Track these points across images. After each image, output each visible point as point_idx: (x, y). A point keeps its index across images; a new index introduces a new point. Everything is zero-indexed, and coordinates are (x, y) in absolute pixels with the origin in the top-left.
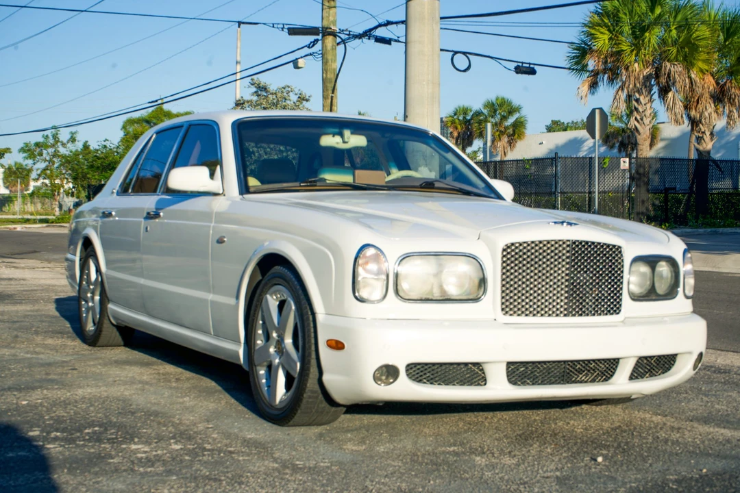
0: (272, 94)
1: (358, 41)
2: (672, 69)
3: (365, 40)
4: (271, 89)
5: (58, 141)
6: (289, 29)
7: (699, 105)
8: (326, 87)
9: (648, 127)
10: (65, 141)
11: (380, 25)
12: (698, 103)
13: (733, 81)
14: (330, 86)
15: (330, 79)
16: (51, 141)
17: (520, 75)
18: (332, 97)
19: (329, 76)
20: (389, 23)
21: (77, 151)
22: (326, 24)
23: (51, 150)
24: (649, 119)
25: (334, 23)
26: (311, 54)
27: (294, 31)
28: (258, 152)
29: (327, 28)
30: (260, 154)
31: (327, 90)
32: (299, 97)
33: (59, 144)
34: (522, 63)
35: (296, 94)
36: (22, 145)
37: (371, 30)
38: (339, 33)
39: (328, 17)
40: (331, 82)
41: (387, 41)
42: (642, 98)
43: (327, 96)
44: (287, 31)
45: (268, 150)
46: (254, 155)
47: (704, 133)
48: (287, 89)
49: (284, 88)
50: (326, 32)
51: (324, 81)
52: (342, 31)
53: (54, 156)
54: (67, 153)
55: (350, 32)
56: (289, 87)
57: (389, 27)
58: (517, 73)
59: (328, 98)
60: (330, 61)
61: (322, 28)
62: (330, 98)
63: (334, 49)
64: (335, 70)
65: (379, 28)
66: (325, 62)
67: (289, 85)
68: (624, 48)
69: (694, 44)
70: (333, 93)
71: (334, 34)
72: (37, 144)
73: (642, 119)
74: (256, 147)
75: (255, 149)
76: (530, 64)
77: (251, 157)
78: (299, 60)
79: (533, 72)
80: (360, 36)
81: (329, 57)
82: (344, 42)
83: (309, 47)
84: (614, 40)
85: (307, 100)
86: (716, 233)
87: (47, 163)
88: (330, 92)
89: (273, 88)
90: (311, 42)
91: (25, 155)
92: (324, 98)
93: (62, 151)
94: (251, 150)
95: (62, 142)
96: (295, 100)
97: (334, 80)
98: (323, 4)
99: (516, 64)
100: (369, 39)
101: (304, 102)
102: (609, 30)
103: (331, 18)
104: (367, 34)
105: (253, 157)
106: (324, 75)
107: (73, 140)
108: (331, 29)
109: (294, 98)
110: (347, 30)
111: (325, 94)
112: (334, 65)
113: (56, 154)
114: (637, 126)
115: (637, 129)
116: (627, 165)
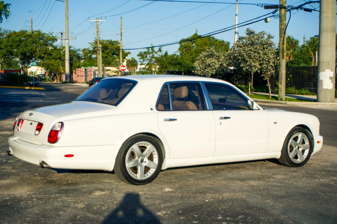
0: (256, 35)
1: (295, 10)
3: (299, 10)
4: (256, 33)
5: (154, 51)
6: (265, 6)
10: (157, 51)
11: (306, 3)
14: (283, 32)
15: (283, 28)
16: (151, 51)
18: (284, 36)
19: (282, 27)
20: (311, 2)
21: (162, 55)
22: (281, 3)
23: (151, 55)
25: (285, 3)
26: (273, 16)
27: (267, 7)
28: (250, 61)
29: (282, 5)
30: (250, 62)
31: (282, 33)
32: (268, 37)
33: (154, 52)
35: (267, 35)
36: (139, 53)
37: (302, 5)
38: (287, 7)
40: (283, 30)
41: (310, 10)
43: (282, 36)
44: (264, 7)
45: (255, 60)
46: (248, 62)
48: (263, 33)
49: (262, 32)
50: (281, 7)
51: (280, 29)
52: (289, 6)
53: (152, 58)
54: (158, 56)
55: (293, 6)
56: (264, 32)
57: (311, 4)
59: (282, 37)
60: (283, 20)
61: (280, 5)
62: (283, 37)
63: (285, 14)
64: (285, 24)
65: (306, 5)
66: (281, 21)
67: (264, 31)
70: (284, 35)
71: (285, 8)
72: (145, 53)
74: (249, 58)
75: (248, 60)
77: (246, 63)
78: (268, 19)
80: (297, 8)
81: (283, 18)
82: (289, 10)
83: (273, 13)
85: (272, 38)
87: (149, 61)
88: (283, 34)
90: (274, 11)
91: (140, 57)
92: (280, 37)
93: (156, 55)
94: (246, 60)
95: (155, 51)
96: (267, 38)
97: (285, 29)
100: (301, 9)
101: (271, 39)
103: (284, 1)
104: (300, 7)
105: (248, 64)
106: (280, 27)
107: (160, 51)
108: (284, 5)
109: (266, 37)
110: (291, 6)
111: (281, 35)
112: (285, 22)
113: (153, 57)
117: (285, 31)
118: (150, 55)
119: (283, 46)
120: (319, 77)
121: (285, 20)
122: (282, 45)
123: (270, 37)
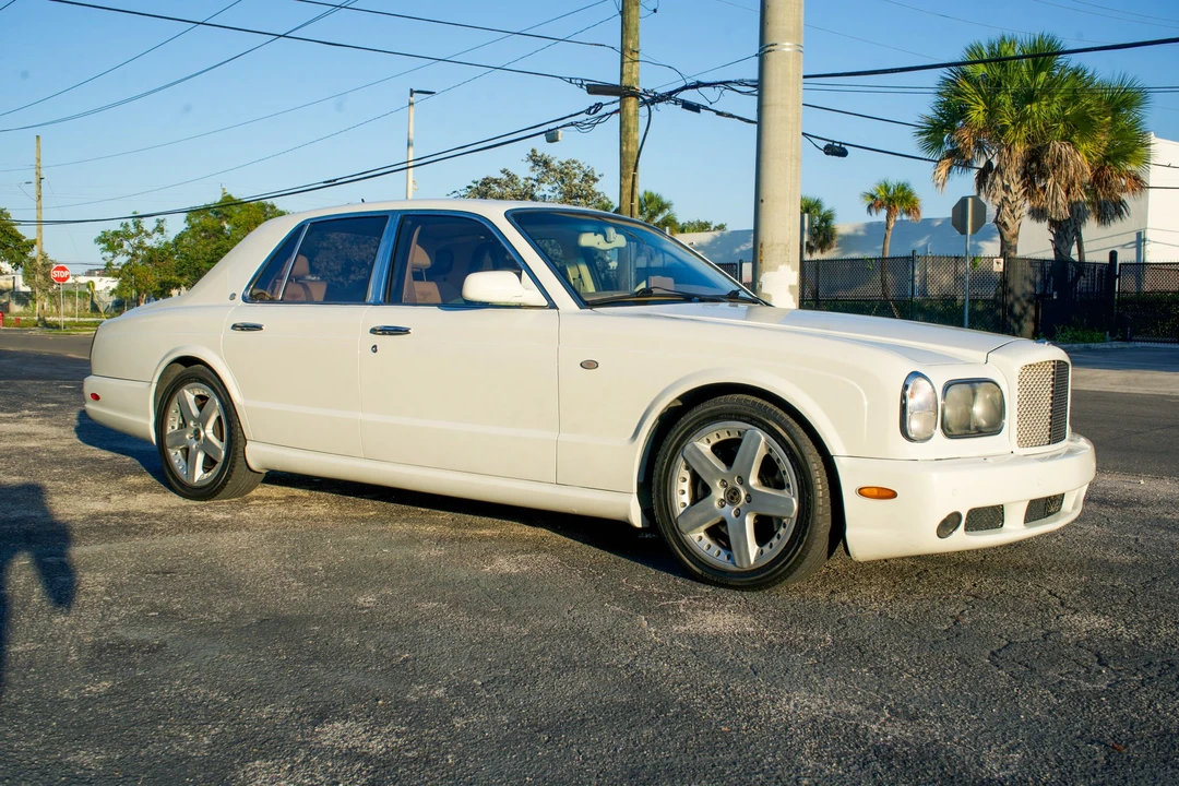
1: (662, 105)
2: (1063, 150)
4: (553, 162)
5: (142, 231)
6: (588, 86)
7: (1070, 195)
8: (627, 162)
10: (150, 231)
11: (686, 88)
14: (632, 161)
15: (632, 153)
16: (133, 230)
17: (830, 156)
18: (634, 175)
19: (630, 149)
20: (698, 85)
21: (166, 243)
22: (626, 82)
23: (134, 241)
25: (637, 80)
26: (572, 124)
27: (594, 89)
29: (627, 87)
31: (628, 167)
33: (143, 234)
34: (834, 142)
36: (100, 235)
37: (676, 92)
38: (643, 94)
39: (631, 73)
40: (631, 157)
41: (696, 108)
42: (1012, 187)
43: (627, 174)
44: (586, 88)
50: (624, 92)
51: (623, 155)
52: (646, 92)
53: (138, 248)
54: (156, 246)
55: (656, 93)
56: (574, 162)
58: (827, 154)
59: (627, 177)
60: (630, 130)
61: (622, 86)
62: (631, 177)
63: (636, 114)
65: (687, 91)
68: (1008, 123)
69: (1089, 119)
70: (635, 171)
71: (636, 95)
72: (116, 234)
76: (841, 143)
79: (843, 153)
81: (632, 125)
82: (645, 102)
83: (588, 113)
84: (992, 111)
85: (595, 180)
86: (1088, 350)
87: (130, 257)
88: (632, 170)
89: (555, 164)
90: (591, 108)
91: (102, 245)
93: (148, 242)
95: (146, 232)
97: (636, 154)
98: (622, 54)
99: (827, 143)
100: (673, 104)
101: (593, 182)
102: (984, 100)
103: (634, 76)
107: (160, 230)
108: (633, 88)
109: (579, 176)
110: (651, 91)
111: (625, 171)
112: (636, 137)
113: (140, 246)
114: (1007, 219)
115: (1005, 224)
116: (1001, 266)
117: (637, 161)
118: (132, 241)
119: (632, 201)
120: (761, 287)
121: (636, 130)
122: (629, 199)
123: (589, 178)
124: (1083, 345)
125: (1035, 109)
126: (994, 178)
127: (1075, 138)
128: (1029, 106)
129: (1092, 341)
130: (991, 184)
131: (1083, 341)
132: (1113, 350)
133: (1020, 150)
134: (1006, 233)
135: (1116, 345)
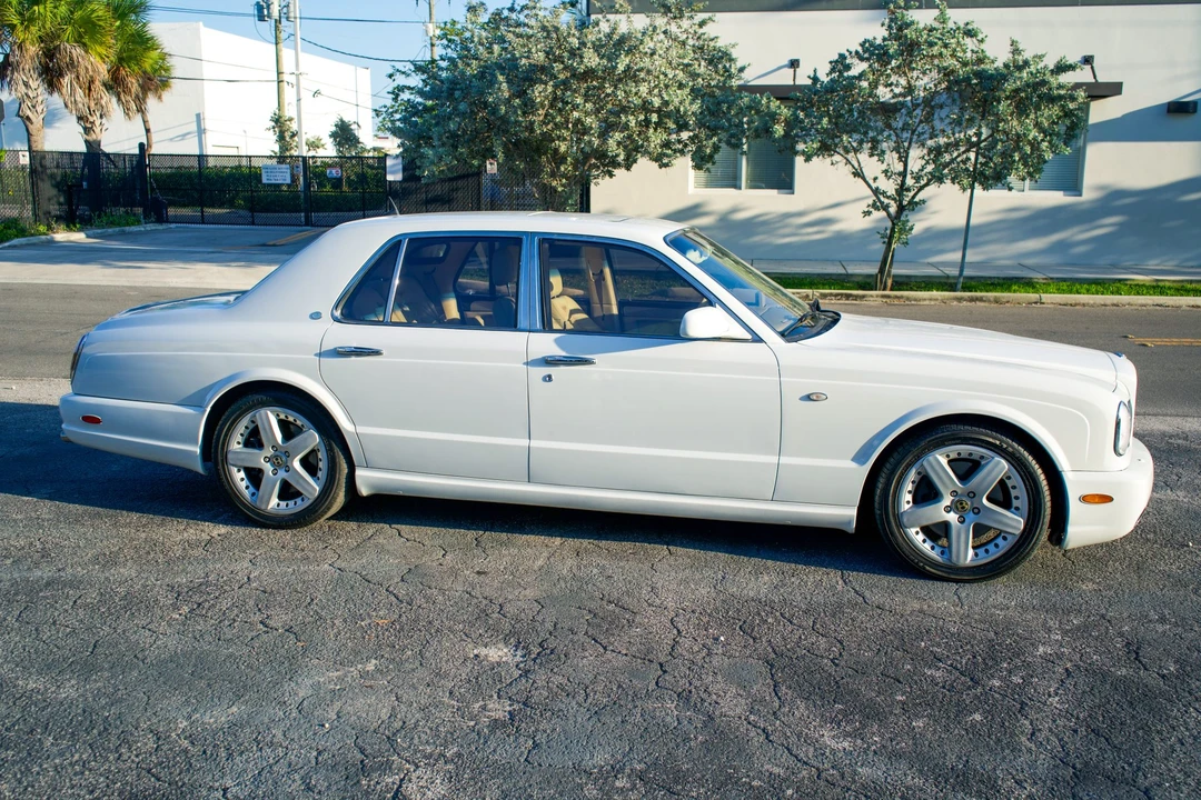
2: (73, 51)
7: (93, 93)
9: (42, 116)
12: (90, 89)
13: (128, 69)
24: (41, 107)
42: (31, 83)
47: (93, 123)
68: (15, 22)
69: (94, 25)
73: (34, 107)
114: (29, 113)
115: (28, 118)
116: (28, 159)
124: (117, 229)
125: (42, 11)
126: (13, 73)
127: (86, 40)
128: (36, 8)
129: (128, 224)
130: (12, 78)
131: (119, 225)
132: (147, 232)
133: (33, 49)
134: (31, 127)
135: (150, 227)
